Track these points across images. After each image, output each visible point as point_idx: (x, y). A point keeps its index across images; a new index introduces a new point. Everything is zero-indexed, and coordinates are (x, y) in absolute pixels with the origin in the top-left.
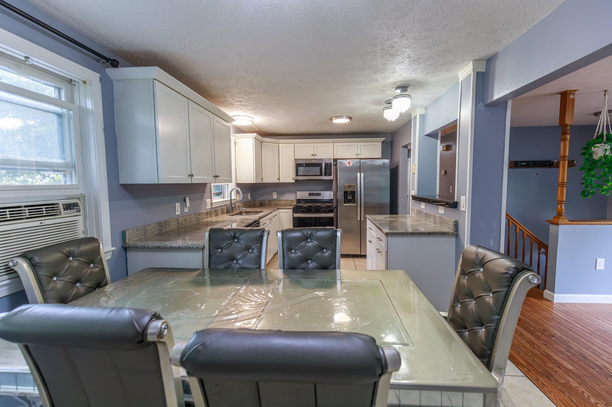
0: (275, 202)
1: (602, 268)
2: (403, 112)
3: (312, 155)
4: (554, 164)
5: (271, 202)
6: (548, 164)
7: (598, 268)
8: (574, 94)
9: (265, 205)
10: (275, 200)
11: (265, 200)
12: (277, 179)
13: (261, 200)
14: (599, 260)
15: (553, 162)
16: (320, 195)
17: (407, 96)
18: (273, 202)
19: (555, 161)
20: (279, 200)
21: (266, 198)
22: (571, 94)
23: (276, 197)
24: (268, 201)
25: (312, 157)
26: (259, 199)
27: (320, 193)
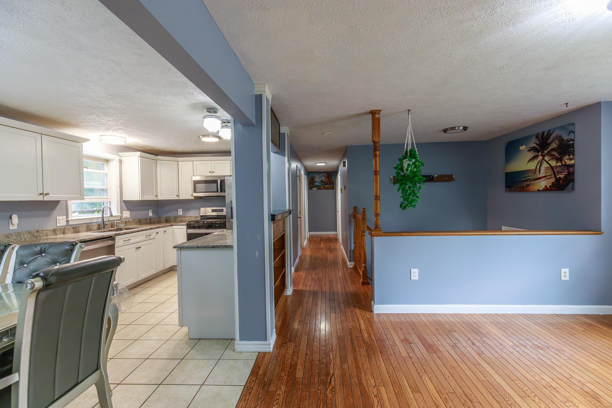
0: (180, 219)
1: (417, 278)
2: (215, 132)
3: (210, 172)
4: (434, 179)
5: (176, 219)
6: (428, 178)
7: (412, 279)
8: (379, 114)
9: (170, 221)
10: (180, 216)
11: (170, 217)
12: (176, 196)
13: (167, 217)
14: (413, 270)
15: (433, 176)
16: (223, 211)
17: (215, 117)
18: (178, 219)
19: (435, 176)
20: (184, 217)
21: (171, 214)
22: (376, 114)
23: (181, 214)
24: (173, 218)
25: (211, 174)
26: (165, 216)
27: (223, 209)
